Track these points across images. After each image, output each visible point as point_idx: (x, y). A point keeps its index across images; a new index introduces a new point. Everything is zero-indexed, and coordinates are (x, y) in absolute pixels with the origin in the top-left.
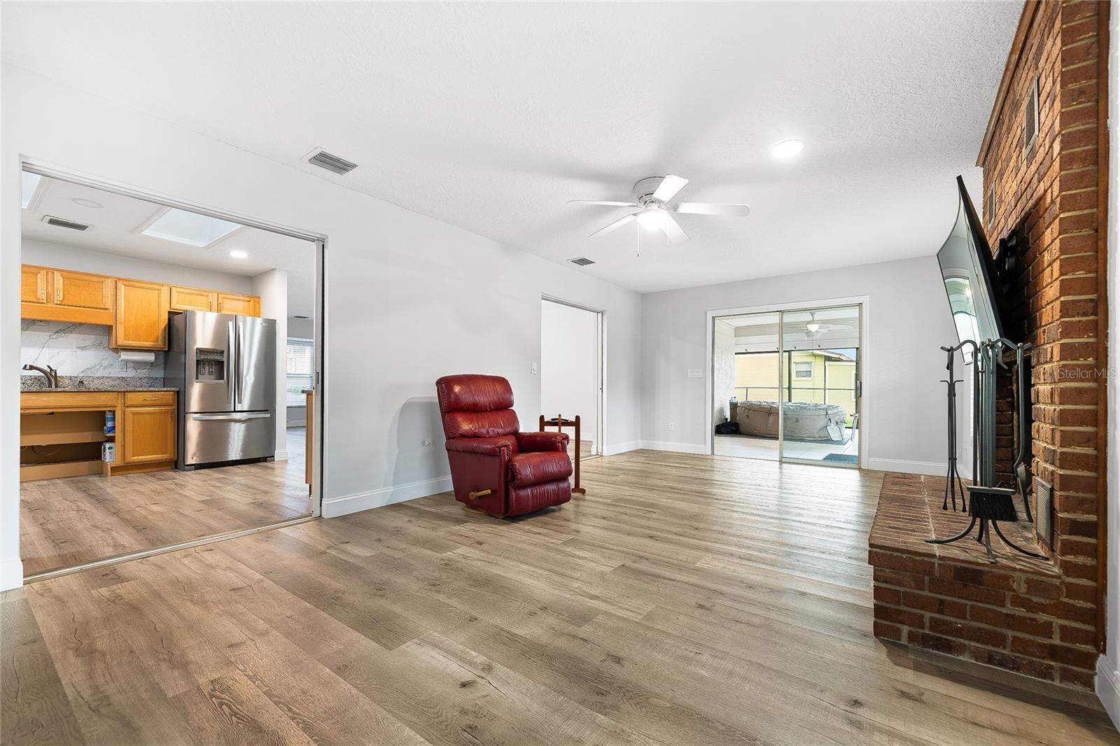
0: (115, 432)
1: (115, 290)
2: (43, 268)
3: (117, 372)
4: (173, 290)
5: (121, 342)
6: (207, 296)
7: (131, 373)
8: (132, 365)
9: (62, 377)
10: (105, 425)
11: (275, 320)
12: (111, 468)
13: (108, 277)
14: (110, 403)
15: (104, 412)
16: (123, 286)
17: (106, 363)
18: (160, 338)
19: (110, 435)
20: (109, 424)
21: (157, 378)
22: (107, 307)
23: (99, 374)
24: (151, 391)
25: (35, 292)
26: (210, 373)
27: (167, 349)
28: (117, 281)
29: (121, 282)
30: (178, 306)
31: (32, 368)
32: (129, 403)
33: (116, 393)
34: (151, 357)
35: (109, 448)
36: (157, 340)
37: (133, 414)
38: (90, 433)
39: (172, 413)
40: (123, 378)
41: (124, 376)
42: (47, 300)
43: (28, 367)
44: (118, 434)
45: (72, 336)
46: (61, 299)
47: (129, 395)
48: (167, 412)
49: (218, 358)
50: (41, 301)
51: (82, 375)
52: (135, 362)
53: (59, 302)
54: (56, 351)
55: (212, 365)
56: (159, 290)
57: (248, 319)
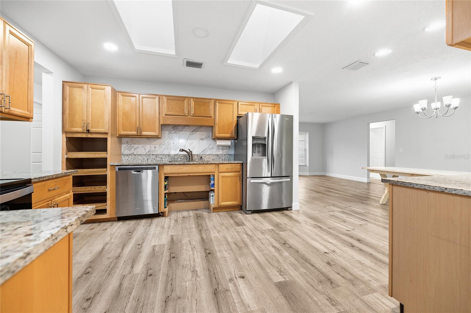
0: (214, 187)
1: (214, 107)
2: (187, 97)
3: (215, 152)
4: (240, 103)
5: (218, 135)
6: (254, 105)
7: (220, 152)
8: (220, 147)
9: (194, 155)
10: (210, 182)
11: (293, 116)
12: (213, 208)
13: (211, 99)
14: (212, 171)
15: (210, 175)
16: (218, 103)
17: (211, 147)
18: (233, 132)
19: (212, 188)
20: (212, 182)
21: (231, 154)
22: (211, 116)
23: (208, 153)
24: (230, 163)
25: (184, 110)
26: (259, 152)
27: (236, 138)
28: (216, 100)
29: (217, 101)
30: (242, 113)
31: (183, 150)
32: (220, 170)
33: (215, 165)
34: (228, 143)
35: (212, 196)
36: (232, 134)
37: (223, 177)
38: (204, 186)
39: (240, 176)
40: (217, 155)
41: (218, 154)
42: (188, 115)
43: (181, 150)
44: (216, 188)
45: (198, 133)
46: (193, 113)
47: (220, 166)
48: (237, 176)
49: (263, 142)
50: (186, 115)
51: (201, 154)
52: (222, 146)
53: (192, 115)
54: (192, 141)
55: (260, 146)
56: (233, 104)
57: (278, 116)
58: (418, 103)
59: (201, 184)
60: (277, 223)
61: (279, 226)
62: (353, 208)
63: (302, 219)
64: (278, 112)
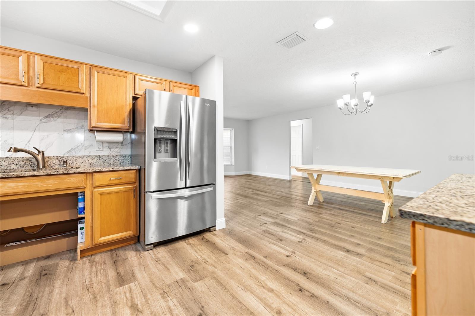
0: (84, 213)
1: (89, 76)
2: (25, 52)
3: (95, 151)
4: (137, 77)
5: (95, 124)
6: (162, 84)
7: (106, 152)
8: (106, 145)
9: (50, 158)
10: (78, 206)
11: (216, 101)
12: (81, 250)
13: (83, 64)
14: (80, 185)
15: (77, 193)
16: (96, 73)
17: (87, 144)
18: (126, 120)
19: (81, 216)
20: (81, 205)
21: (126, 156)
22: (82, 91)
23: (81, 154)
24: (117, 171)
25: (17, 74)
26: (166, 151)
27: (131, 130)
28: (92, 67)
29: (94, 68)
30: (139, 91)
31: (16, 150)
32: (97, 183)
34: (119, 137)
35: (80, 229)
36: (123, 123)
37: (101, 194)
38: (68, 211)
39: (134, 191)
40: (100, 157)
41: (101, 155)
42: (28, 85)
43: (12, 150)
44: (87, 214)
45: (60, 120)
46: (42, 82)
47: (97, 176)
48: (129, 191)
49: (172, 137)
50: (23, 84)
51: (67, 155)
52: (109, 142)
53: (39, 86)
54: (45, 134)
55: (167, 143)
56: (126, 77)
57: (198, 100)
58: (342, 98)
59: (60, 210)
60: (192, 261)
61: (195, 268)
62: (285, 216)
63: (229, 245)
64: (197, 94)
